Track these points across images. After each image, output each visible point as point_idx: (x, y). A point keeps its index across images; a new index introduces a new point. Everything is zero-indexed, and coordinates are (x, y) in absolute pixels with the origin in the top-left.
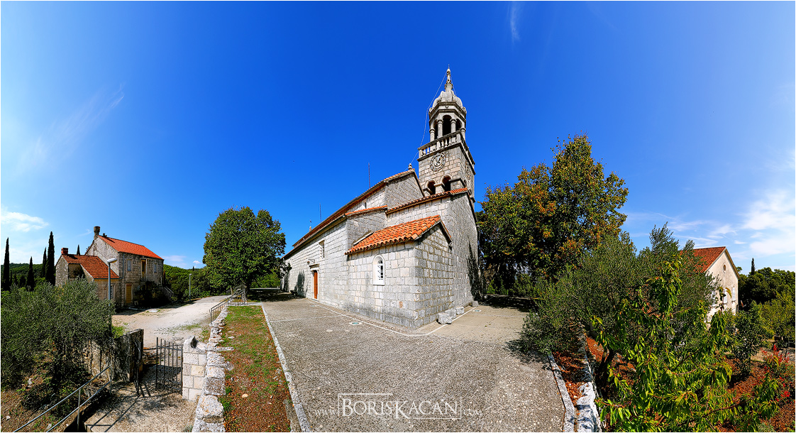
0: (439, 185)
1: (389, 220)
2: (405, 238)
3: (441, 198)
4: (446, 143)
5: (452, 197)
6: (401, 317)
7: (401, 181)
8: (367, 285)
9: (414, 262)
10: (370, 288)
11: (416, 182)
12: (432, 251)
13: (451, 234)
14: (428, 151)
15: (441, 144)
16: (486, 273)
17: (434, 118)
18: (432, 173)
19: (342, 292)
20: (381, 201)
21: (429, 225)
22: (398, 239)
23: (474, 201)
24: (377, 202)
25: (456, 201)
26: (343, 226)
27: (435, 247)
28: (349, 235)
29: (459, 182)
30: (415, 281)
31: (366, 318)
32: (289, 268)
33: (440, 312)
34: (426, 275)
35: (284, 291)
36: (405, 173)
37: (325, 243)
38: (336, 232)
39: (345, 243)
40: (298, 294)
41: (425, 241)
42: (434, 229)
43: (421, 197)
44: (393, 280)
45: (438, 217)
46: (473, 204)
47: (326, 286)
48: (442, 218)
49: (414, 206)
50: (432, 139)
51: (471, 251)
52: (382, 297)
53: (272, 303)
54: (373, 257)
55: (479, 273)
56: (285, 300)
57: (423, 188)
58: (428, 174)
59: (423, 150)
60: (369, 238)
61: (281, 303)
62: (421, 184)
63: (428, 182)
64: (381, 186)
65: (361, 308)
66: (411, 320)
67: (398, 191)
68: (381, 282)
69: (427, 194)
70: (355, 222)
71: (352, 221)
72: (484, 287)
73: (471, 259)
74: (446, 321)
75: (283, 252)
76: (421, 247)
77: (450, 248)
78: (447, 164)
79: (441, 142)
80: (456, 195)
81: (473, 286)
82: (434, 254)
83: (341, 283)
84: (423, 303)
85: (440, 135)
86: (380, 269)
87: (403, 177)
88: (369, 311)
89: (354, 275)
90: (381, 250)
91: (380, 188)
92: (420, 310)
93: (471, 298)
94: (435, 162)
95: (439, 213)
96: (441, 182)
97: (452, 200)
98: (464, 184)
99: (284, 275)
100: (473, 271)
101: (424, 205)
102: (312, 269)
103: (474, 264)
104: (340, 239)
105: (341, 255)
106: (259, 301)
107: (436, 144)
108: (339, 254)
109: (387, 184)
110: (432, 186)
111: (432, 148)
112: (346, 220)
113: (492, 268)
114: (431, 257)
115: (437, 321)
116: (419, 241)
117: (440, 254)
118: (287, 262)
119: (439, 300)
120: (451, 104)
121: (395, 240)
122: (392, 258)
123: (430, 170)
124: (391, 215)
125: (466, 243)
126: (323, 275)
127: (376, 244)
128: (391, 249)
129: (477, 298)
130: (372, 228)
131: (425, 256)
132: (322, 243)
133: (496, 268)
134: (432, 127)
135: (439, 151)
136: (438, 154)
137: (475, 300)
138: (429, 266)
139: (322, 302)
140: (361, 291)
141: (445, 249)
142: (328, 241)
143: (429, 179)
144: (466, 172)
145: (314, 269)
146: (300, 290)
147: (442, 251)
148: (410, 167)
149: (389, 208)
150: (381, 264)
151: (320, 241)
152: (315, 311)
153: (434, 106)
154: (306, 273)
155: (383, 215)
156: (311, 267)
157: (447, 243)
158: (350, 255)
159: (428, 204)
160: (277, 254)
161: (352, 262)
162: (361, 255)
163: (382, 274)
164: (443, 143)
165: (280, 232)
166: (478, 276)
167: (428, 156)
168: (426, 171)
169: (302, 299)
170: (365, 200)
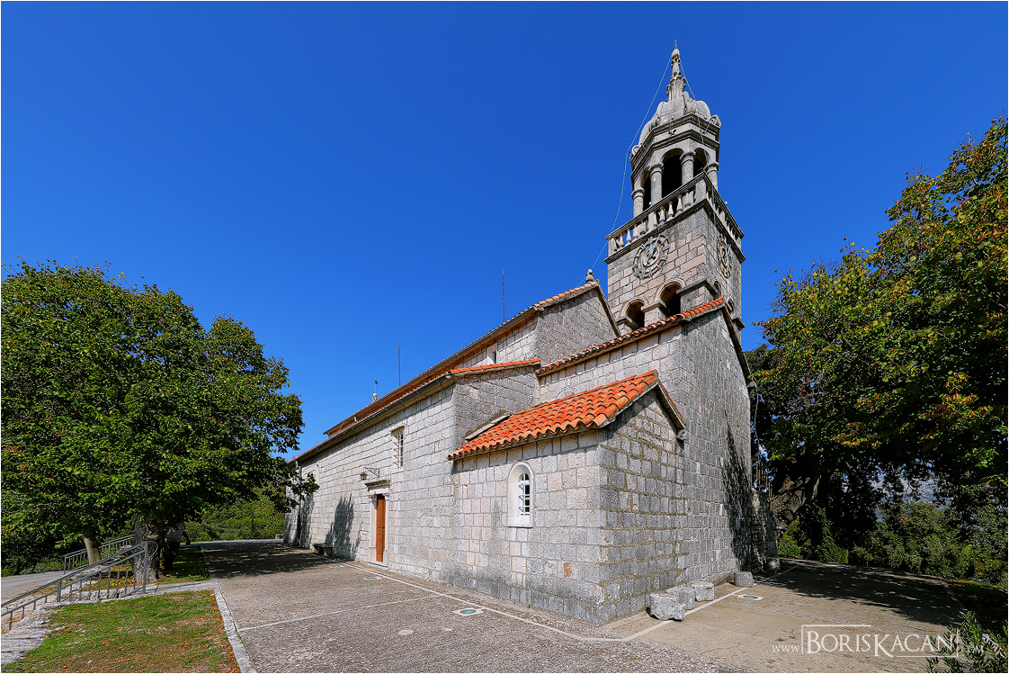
0: (653, 307)
1: (544, 390)
2: (579, 424)
3: (658, 333)
4: (671, 211)
5: (685, 326)
6: (567, 597)
7: (570, 307)
8: (495, 528)
9: (598, 477)
10: (501, 532)
11: (601, 308)
12: (637, 451)
13: (682, 411)
14: (629, 238)
15: (658, 217)
16: (776, 504)
17: (642, 164)
18: (637, 283)
19: (439, 544)
20: (526, 350)
21: (633, 394)
22: (563, 427)
23: (740, 326)
24: (518, 352)
25: (695, 333)
26: (447, 397)
27: (643, 443)
28: (459, 416)
29: (703, 289)
30: (600, 518)
31: (491, 600)
32: (311, 487)
33: (654, 590)
34: (624, 505)
35: (296, 545)
36: (578, 289)
37: (406, 431)
38: (432, 411)
39: (448, 433)
40: (335, 551)
41: (624, 430)
42: (642, 402)
43: (611, 338)
44: (550, 516)
45: (653, 374)
46: (739, 334)
47: (405, 531)
48: (662, 377)
49: (597, 358)
50: (638, 209)
51: (732, 448)
52: (526, 553)
53: (251, 580)
54: (509, 465)
55: (756, 503)
56: (296, 569)
57: (616, 319)
58: (630, 288)
59: (617, 238)
60: (502, 425)
61: (281, 577)
62: (612, 311)
63: (627, 306)
64: (528, 319)
65: (481, 579)
66: (590, 604)
67: (563, 328)
68: (526, 520)
69: (625, 331)
70: (473, 392)
71: (466, 387)
72: (770, 539)
73: (734, 468)
74: (670, 612)
75: (293, 444)
76: (614, 442)
77: (681, 442)
78: (671, 257)
79: (657, 212)
80: (695, 320)
81: (738, 534)
82: (642, 457)
83: (436, 522)
84: (615, 567)
85: (657, 195)
86: (522, 492)
87: (574, 299)
88: (497, 584)
89: (466, 506)
90: (528, 452)
91: (526, 323)
92: (609, 583)
93: (733, 564)
94: (644, 259)
95: (655, 366)
96: (658, 299)
97: (685, 332)
98: (714, 291)
99: (294, 504)
100: (737, 496)
101: (619, 353)
102: (372, 492)
103: (740, 479)
104: (440, 426)
105: (439, 461)
106: (206, 576)
107: (646, 219)
108: (435, 459)
109: (540, 314)
110: (636, 312)
111: (637, 231)
112: (454, 384)
113: (793, 490)
114: (635, 465)
115: (648, 610)
116: (609, 430)
117: (655, 457)
118: (305, 472)
119: (651, 562)
120: (682, 122)
121: (558, 429)
122: (548, 468)
123: (633, 277)
124: (548, 379)
125: (721, 430)
126: (397, 506)
127: (517, 438)
128: (548, 449)
129: (748, 564)
130: (508, 405)
131: (622, 461)
132: (398, 433)
133: (808, 489)
134: (638, 186)
135: (654, 234)
136: (652, 239)
137: (744, 568)
138: (631, 486)
139: (394, 568)
140: (480, 540)
141: (669, 447)
142: (413, 428)
143: (629, 297)
144: (720, 262)
145: (379, 491)
146: (340, 543)
147: (660, 450)
148: (590, 276)
149: (544, 365)
150: (527, 482)
151: (394, 427)
152: (375, 590)
153: (642, 140)
154: (356, 501)
155: (531, 378)
156: (370, 486)
157: (672, 433)
158: (460, 462)
159: (629, 349)
160: (275, 447)
161: (463, 477)
162: (485, 461)
163: (527, 503)
164: (662, 214)
165: (284, 392)
166: (751, 509)
167: (628, 249)
168: (624, 282)
169: (347, 564)
170: (494, 347)
